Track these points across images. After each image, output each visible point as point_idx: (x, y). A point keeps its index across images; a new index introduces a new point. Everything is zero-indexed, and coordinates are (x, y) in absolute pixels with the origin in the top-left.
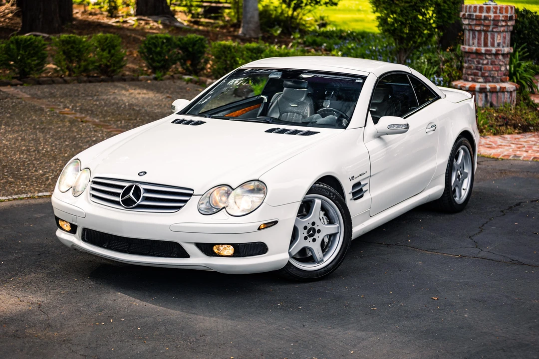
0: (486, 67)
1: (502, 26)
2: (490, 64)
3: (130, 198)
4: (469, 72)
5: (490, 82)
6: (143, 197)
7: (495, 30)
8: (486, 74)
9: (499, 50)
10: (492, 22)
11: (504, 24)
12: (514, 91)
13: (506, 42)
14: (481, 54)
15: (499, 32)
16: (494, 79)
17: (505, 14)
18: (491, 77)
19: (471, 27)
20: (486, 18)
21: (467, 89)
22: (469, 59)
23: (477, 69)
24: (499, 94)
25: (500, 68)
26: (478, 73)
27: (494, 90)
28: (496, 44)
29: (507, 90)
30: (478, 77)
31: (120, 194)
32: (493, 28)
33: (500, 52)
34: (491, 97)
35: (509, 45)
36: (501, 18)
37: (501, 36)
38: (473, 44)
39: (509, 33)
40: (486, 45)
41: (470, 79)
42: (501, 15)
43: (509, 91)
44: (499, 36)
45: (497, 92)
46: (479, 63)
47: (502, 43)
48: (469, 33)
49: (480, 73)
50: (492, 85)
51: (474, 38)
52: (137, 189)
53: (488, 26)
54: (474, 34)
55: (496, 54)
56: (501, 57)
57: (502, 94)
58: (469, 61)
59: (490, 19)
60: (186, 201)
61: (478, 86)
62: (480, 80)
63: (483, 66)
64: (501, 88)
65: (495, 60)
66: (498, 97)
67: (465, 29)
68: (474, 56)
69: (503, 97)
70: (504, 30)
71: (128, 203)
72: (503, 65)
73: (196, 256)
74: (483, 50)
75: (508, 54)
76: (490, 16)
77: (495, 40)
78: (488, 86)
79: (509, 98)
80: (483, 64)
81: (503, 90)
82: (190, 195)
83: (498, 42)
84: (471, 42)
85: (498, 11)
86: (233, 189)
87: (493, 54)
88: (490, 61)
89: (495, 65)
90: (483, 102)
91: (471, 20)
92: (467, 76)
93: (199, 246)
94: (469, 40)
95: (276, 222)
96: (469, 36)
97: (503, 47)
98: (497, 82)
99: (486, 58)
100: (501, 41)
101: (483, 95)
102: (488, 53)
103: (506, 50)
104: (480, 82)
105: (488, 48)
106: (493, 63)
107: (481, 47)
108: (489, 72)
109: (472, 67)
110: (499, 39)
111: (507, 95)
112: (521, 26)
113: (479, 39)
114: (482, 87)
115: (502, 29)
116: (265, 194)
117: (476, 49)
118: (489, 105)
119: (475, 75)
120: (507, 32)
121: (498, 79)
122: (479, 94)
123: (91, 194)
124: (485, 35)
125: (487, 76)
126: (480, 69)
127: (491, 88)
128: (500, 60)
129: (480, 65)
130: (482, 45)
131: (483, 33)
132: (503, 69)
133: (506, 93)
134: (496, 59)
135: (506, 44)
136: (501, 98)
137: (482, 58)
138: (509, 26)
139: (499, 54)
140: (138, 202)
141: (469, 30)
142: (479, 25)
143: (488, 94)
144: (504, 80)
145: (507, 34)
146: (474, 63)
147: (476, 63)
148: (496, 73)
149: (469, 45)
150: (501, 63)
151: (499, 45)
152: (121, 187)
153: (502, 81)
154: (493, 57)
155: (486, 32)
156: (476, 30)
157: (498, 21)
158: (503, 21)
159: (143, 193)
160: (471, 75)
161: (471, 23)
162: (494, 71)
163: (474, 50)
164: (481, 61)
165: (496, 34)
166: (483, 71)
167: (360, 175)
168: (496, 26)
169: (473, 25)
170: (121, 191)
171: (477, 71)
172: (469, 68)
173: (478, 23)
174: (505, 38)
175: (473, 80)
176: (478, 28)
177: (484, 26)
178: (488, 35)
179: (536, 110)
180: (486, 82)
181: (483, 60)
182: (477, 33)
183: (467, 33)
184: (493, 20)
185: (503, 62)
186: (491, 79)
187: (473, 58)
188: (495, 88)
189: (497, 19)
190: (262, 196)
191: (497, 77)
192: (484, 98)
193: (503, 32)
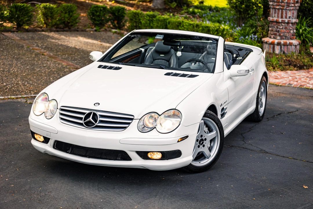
0: (281, 30)
1: (292, 6)
2: (284, 28)
4: (272, 33)
5: (283, 39)
6: (99, 120)
7: (287, 9)
8: (282, 35)
9: (289, 21)
10: (286, 4)
11: (293, 5)
12: (298, 45)
13: (294, 16)
14: (279, 23)
15: (290, 10)
16: (286, 38)
18: (284, 36)
19: (274, 7)
20: (282, 2)
21: (270, 43)
22: (272, 25)
23: (276, 31)
24: (289, 46)
25: (290, 31)
26: (277, 34)
27: (286, 44)
28: (288, 17)
29: (293, 44)
30: (277, 36)
31: (82, 118)
32: (286, 8)
33: (290, 22)
34: (284, 48)
35: (296, 18)
36: (291, 2)
37: (291, 13)
38: (275, 16)
39: (296, 11)
40: (282, 17)
41: (272, 37)
43: (295, 45)
44: (290, 12)
45: (287, 45)
46: (277, 28)
47: (291, 16)
48: (273, 10)
49: (278, 34)
50: (285, 41)
51: (275, 13)
52: (95, 115)
53: (284, 6)
54: (275, 11)
55: (288, 23)
56: (290, 25)
57: (290, 47)
58: (272, 26)
59: (284, 2)
60: (129, 124)
61: (276, 41)
62: (278, 38)
63: (280, 30)
64: (290, 43)
65: (287, 27)
66: (288, 48)
67: (271, 8)
68: (275, 23)
69: (291, 48)
70: (293, 9)
71: (89, 124)
72: (292, 30)
73: (136, 159)
74: (280, 20)
75: (295, 23)
77: (288, 15)
78: (282, 42)
79: (295, 49)
80: (280, 29)
81: (291, 44)
82: (132, 119)
83: (289, 16)
84: (274, 15)
86: (160, 115)
87: (286, 23)
88: (284, 27)
89: (287, 29)
90: (279, 51)
91: (274, 3)
92: (271, 35)
93: (138, 153)
94: (272, 14)
95: (187, 137)
96: (273, 12)
97: (292, 19)
98: (288, 39)
99: (282, 25)
100: (291, 15)
101: (279, 47)
102: (283, 22)
103: (294, 21)
104: (278, 39)
105: (283, 19)
106: (286, 28)
107: (279, 18)
108: (283, 33)
109: (274, 30)
110: (290, 14)
111: (293, 47)
112: (310, 7)
113: (278, 14)
114: (279, 42)
115: (292, 8)
116: (181, 118)
117: (276, 20)
118: (282, 52)
119: (275, 34)
120: (295, 10)
121: (288, 38)
122: (277, 46)
123: (60, 117)
125: (282, 36)
126: (278, 32)
127: (284, 43)
128: (290, 26)
129: (278, 29)
130: (280, 17)
131: (280, 10)
132: (292, 32)
133: (293, 46)
134: (288, 25)
135: (294, 17)
136: (290, 49)
137: (279, 25)
138: (296, 6)
139: (289, 23)
140: (96, 124)
141: (273, 8)
143: (282, 46)
144: (292, 38)
145: (295, 11)
146: (275, 28)
147: (276, 28)
148: (288, 34)
149: (272, 17)
150: (291, 28)
151: (290, 17)
152: (83, 114)
153: (291, 39)
154: (286, 24)
155: (282, 9)
156: (277, 9)
157: (290, 3)
158: (293, 3)
159: (99, 118)
160: (273, 34)
161: (274, 4)
162: (286, 33)
163: (275, 20)
164: (279, 27)
165: (288, 11)
166: (280, 33)
168: (288, 6)
169: (275, 5)
170: (83, 116)
171: (276, 33)
172: (272, 30)
173: (278, 4)
174: (293, 13)
175: (274, 38)
176: (278, 7)
177: (281, 6)
178: (283, 11)
179: (311, 56)
180: (281, 39)
181: (280, 26)
182: (277, 10)
183: (271, 10)
184: (287, 3)
185: (292, 28)
186: (284, 37)
187: (274, 25)
188: (286, 43)
190: (179, 119)
191: (288, 37)
192: (279, 49)
193: (292, 10)
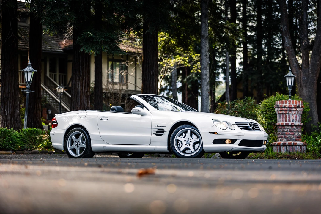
0: (287, 133)
2: (288, 131)
7: (290, 113)
8: (287, 137)
9: (293, 124)
10: (288, 109)
12: (302, 145)
13: (298, 120)
14: (284, 126)
15: (293, 114)
16: (291, 139)
17: (295, 104)
19: (279, 112)
20: (285, 107)
24: (293, 146)
25: (295, 133)
27: (290, 144)
28: (291, 121)
32: (289, 112)
33: (293, 125)
34: (289, 148)
35: (300, 122)
36: (292, 107)
37: (294, 117)
38: (280, 121)
39: (300, 115)
40: (286, 121)
42: (293, 105)
43: (299, 145)
44: (293, 116)
47: (295, 120)
49: (284, 136)
50: (290, 142)
51: (280, 118)
53: (286, 111)
54: (280, 116)
55: (292, 126)
56: (294, 127)
57: (295, 146)
61: (282, 143)
62: (284, 140)
64: (294, 144)
65: (292, 129)
66: (293, 148)
68: (281, 127)
69: (296, 148)
72: (296, 132)
74: (284, 124)
75: (299, 126)
76: (287, 106)
77: (291, 118)
78: (287, 143)
79: (300, 149)
80: (285, 131)
83: (292, 119)
85: (291, 103)
87: (290, 125)
88: (289, 129)
89: (292, 131)
90: (285, 151)
94: (278, 119)
96: (278, 117)
97: (296, 122)
98: (293, 141)
99: (287, 128)
100: (295, 119)
101: (285, 147)
102: (287, 125)
103: (297, 124)
105: (287, 123)
106: (290, 131)
107: (283, 122)
109: (280, 134)
113: (283, 118)
114: (284, 143)
115: (294, 112)
117: (282, 124)
118: (288, 152)
119: (282, 137)
121: (294, 139)
122: (283, 147)
124: (285, 116)
125: (288, 138)
126: (284, 134)
128: (294, 129)
129: (284, 132)
131: (284, 115)
133: (297, 146)
135: (298, 121)
137: (284, 128)
138: (299, 111)
141: (278, 114)
142: (282, 110)
143: (287, 146)
145: (298, 115)
146: (281, 131)
148: (292, 136)
149: (278, 122)
150: (295, 131)
151: (293, 121)
153: (296, 140)
154: (290, 127)
155: (286, 114)
158: (294, 108)
160: (280, 138)
161: (278, 110)
162: (291, 135)
163: (280, 124)
164: (284, 130)
165: (291, 115)
168: (290, 110)
171: (282, 135)
173: (281, 110)
174: (296, 117)
176: (281, 112)
177: (285, 111)
178: (287, 116)
180: (286, 141)
182: (281, 115)
187: (280, 129)
189: (290, 107)
192: (285, 149)
193: (295, 114)
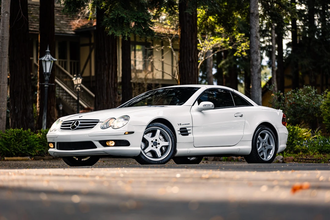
3: (74, 126)
6: (79, 125)
52: (78, 122)
60: (95, 125)
73: (100, 147)
82: (97, 122)
86: (116, 119)
93: (100, 142)
95: (133, 132)
123: (61, 128)
140: (77, 127)
152: (71, 123)
159: (80, 123)
167: (185, 124)
190: (127, 121)
